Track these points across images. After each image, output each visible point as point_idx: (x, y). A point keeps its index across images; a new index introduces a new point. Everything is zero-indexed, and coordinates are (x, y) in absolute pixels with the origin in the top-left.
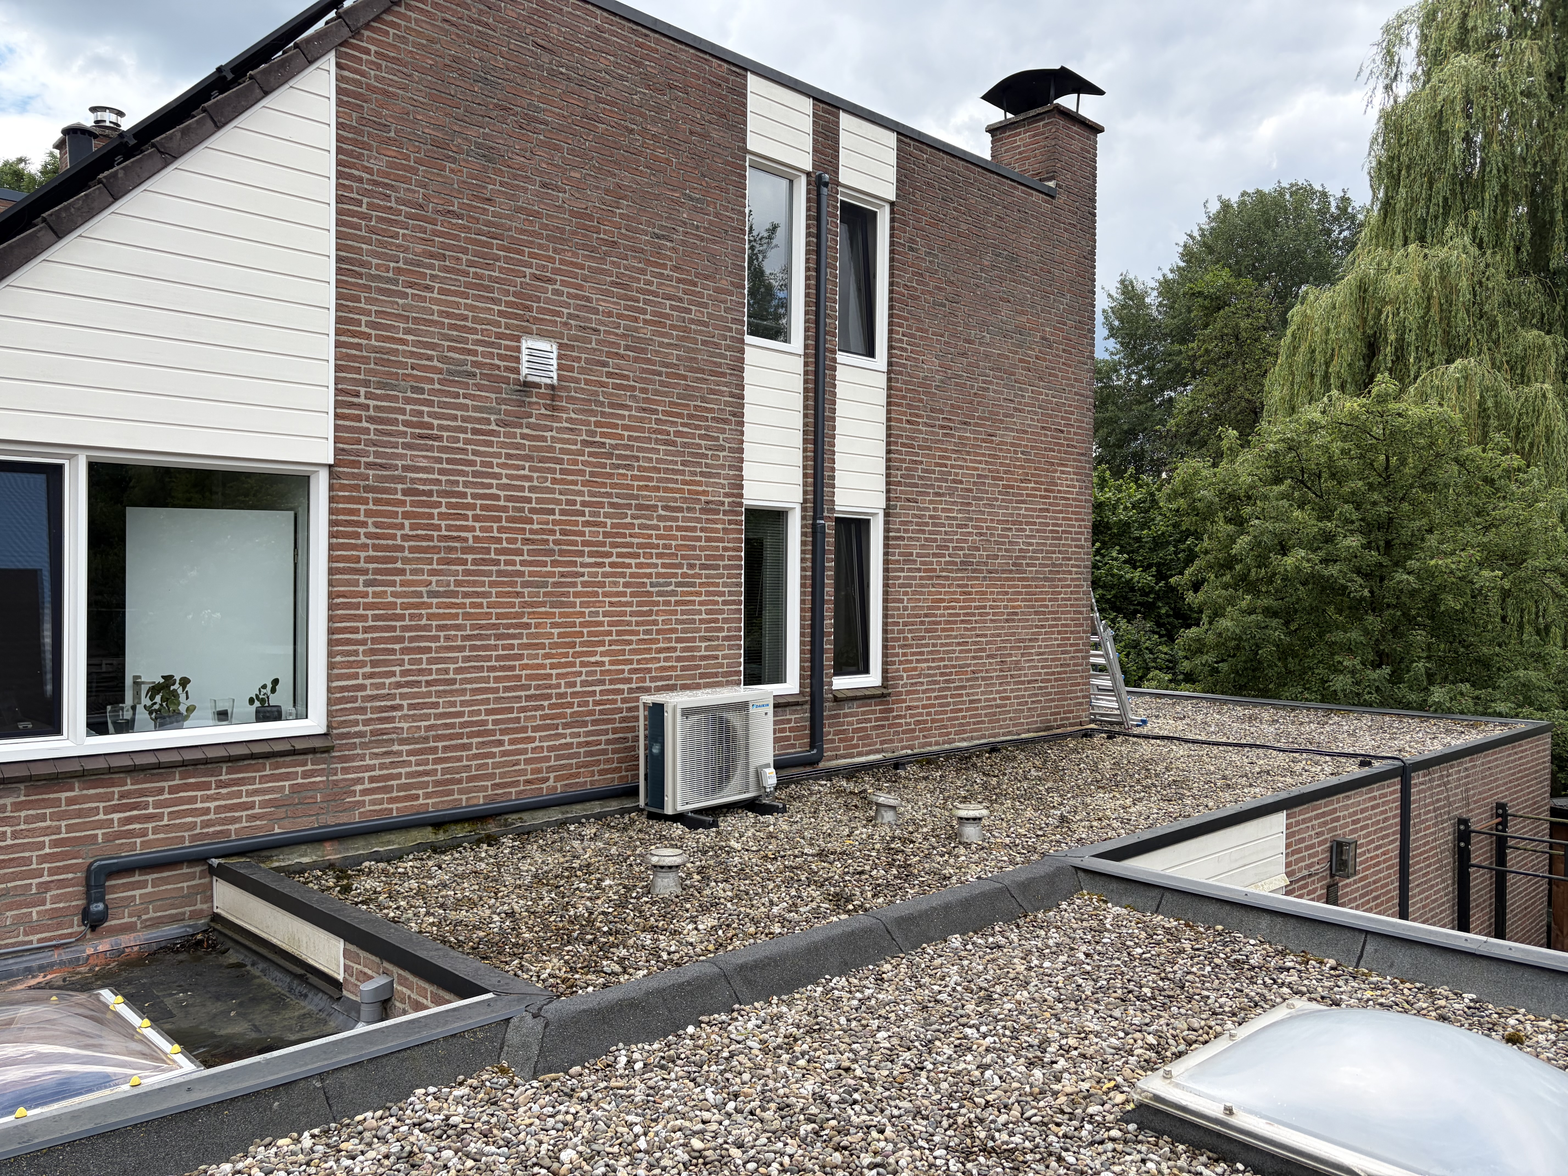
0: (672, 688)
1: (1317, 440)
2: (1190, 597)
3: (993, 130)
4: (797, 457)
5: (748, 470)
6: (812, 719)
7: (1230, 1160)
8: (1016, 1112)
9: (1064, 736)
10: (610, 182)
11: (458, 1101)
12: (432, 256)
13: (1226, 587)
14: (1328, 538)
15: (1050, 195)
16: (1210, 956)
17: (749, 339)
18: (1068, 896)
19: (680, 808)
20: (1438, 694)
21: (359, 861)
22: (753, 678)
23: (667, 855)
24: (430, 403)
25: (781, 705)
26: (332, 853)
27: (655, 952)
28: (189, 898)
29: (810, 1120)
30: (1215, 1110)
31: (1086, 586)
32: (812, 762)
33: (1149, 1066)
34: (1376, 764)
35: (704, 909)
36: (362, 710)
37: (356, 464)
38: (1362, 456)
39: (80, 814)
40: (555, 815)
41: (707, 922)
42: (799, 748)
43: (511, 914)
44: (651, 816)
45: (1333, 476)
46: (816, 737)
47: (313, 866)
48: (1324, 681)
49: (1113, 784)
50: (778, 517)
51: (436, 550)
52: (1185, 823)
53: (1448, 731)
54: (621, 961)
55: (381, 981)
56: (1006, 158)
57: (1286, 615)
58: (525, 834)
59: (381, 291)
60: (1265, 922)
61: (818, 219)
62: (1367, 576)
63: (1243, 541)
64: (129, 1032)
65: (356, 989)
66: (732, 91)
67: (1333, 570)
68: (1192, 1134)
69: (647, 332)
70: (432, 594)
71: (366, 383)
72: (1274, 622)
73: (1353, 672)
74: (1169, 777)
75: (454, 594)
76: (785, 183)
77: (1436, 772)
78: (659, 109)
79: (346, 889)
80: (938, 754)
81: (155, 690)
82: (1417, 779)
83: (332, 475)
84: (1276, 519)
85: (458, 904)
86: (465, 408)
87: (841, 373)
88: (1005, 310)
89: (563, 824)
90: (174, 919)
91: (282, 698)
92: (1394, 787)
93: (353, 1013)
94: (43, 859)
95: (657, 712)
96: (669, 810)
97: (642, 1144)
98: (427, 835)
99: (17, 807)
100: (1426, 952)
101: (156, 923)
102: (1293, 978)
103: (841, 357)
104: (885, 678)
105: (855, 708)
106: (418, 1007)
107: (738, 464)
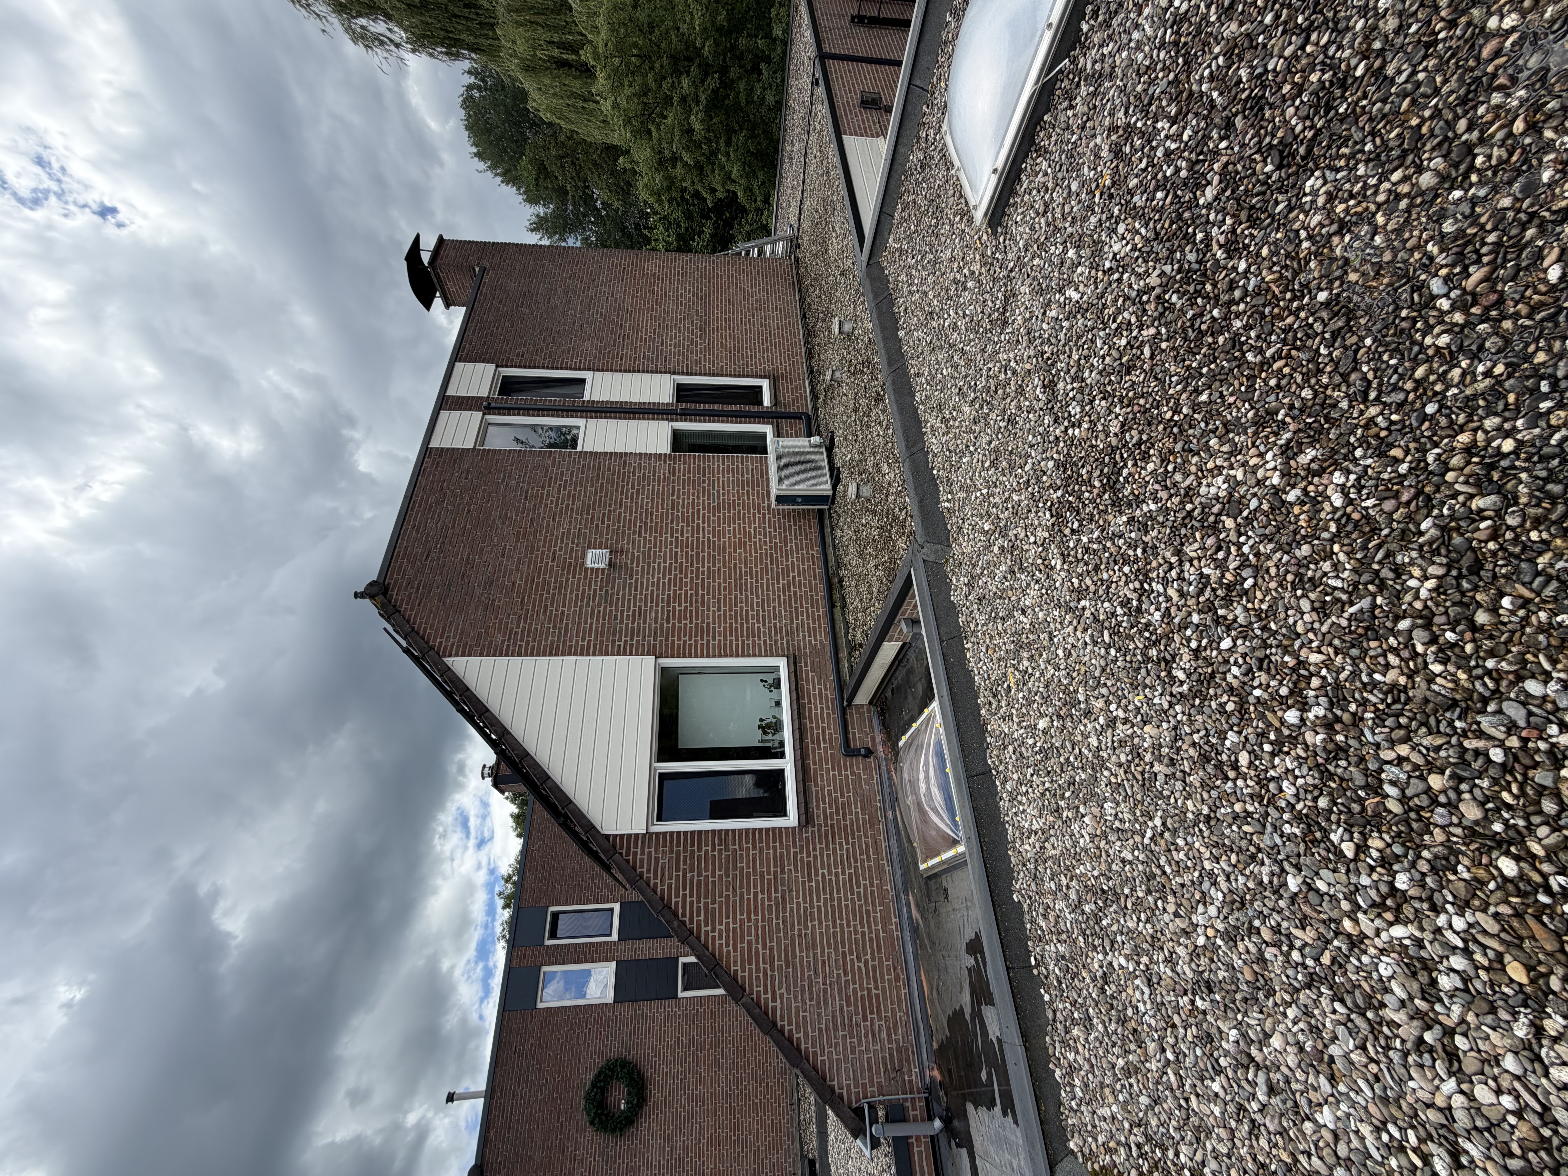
0: (768, 492)
1: (624, 104)
2: (720, 195)
3: (448, 305)
4: (643, 423)
5: (651, 450)
6: (786, 418)
7: (1021, 171)
8: (987, 296)
9: (798, 274)
10: (499, 523)
11: (958, 580)
12: (545, 611)
13: (713, 170)
14: (684, 99)
15: (484, 270)
16: (918, 183)
17: (579, 449)
18: (882, 270)
19: (829, 487)
20: (777, 31)
21: (848, 641)
22: (764, 450)
23: (852, 490)
24: (622, 612)
25: (778, 434)
26: (844, 654)
27: (898, 494)
28: (861, 714)
29: (982, 407)
30: (994, 179)
31: (713, 258)
32: (809, 418)
33: (971, 220)
34: (817, 75)
35: (879, 470)
36: (776, 641)
37: (655, 646)
38: (633, 73)
39: (820, 760)
40: (830, 550)
41: (885, 468)
42: (802, 426)
43: (876, 567)
44: (833, 503)
45: (645, 94)
46: (796, 416)
47: (849, 662)
48: (770, 109)
49: (824, 244)
50: (677, 436)
51: (697, 608)
52: (847, 198)
53: (800, 26)
54: (901, 510)
55: (903, 624)
56: (464, 298)
57: (730, 132)
58: (839, 565)
59: (565, 635)
60: (901, 150)
61: (509, 409)
62: (706, 75)
63: (686, 157)
64: (918, 730)
65: (906, 636)
66: (440, 456)
67: (703, 97)
68: (1006, 194)
69: (579, 503)
70: (719, 609)
71: (614, 642)
72: (734, 140)
73: (764, 89)
74: (821, 211)
75: (719, 600)
76: (490, 428)
77: (823, 35)
78: (455, 496)
79: (861, 645)
80: (806, 348)
81: (765, 733)
82: (827, 49)
83: (661, 656)
84: (672, 134)
85: (870, 593)
86: (624, 595)
87: (596, 398)
88: (555, 301)
89: (835, 547)
90: (870, 720)
91: (770, 679)
92: (831, 63)
93: (917, 636)
94: (840, 774)
95: (780, 499)
96: (830, 493)
97: (985, 491)
98: (837, 611)
99: (816, 785)
100: (922, 45)
101: (871, 727)
102: (932, 131)
103: (586, 397)
104: (765, 377)
105: (780, 394)
106: (915, 606)
107: (649, 456)
